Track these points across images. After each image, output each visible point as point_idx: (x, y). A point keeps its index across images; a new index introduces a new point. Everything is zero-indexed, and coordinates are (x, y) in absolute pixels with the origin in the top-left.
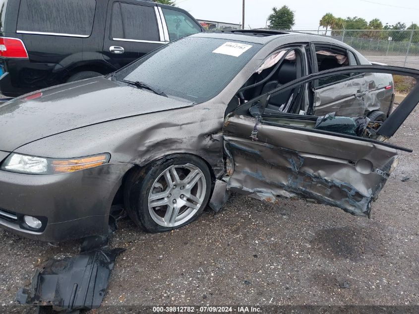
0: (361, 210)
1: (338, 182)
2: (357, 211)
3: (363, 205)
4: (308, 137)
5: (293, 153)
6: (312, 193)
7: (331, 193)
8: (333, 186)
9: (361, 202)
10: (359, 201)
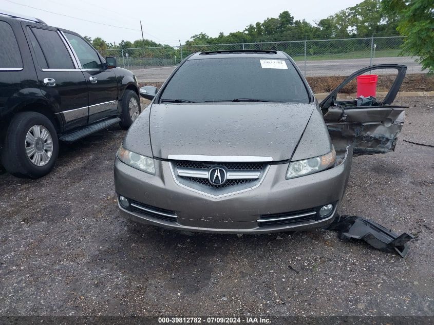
0: (388, 148)
1: (377, 136)
2: (386, 150)
3: (389, 145)
4: (368, 112)
5: (360, 124)
6: (361, 149)
7: (372, 145)
8: (375, 139)
9: (388, 144)
10: (386, 144)
